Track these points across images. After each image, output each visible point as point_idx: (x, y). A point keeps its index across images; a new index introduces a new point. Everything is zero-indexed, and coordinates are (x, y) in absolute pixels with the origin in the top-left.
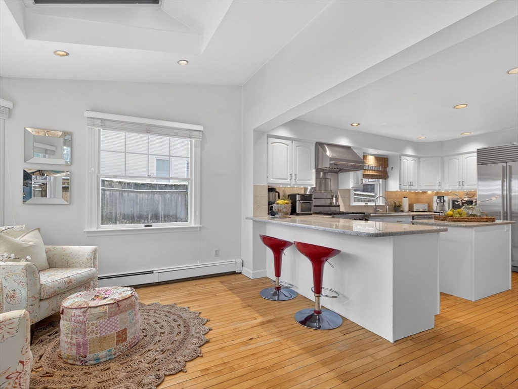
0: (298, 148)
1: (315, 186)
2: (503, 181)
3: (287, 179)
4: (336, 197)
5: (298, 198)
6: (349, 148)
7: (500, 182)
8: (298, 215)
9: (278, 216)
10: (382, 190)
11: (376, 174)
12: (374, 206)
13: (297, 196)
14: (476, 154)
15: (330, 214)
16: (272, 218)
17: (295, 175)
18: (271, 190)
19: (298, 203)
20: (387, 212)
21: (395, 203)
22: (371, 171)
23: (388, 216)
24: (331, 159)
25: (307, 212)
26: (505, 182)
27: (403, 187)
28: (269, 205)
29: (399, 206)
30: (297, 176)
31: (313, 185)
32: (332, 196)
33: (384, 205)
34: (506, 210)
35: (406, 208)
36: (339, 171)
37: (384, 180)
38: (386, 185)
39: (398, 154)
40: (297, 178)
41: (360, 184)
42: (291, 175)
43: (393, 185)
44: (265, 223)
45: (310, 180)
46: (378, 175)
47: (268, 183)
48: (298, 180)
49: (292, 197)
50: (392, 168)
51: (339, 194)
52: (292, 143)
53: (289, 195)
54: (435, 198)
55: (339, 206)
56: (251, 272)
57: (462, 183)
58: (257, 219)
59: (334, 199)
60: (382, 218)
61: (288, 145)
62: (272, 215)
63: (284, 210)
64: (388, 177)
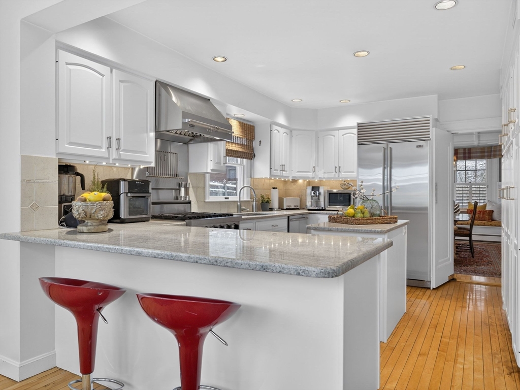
0: (122, 85)
1: (153, 165)
2: (384, 168)
3: (100, 147)
4: (185, 187)
5: (123, 187)
6: (207, 100)
7: (381, 170)
8: (123, 222)
9: (85, 229)
10: (247, 177)
11: (240, 149)
12: (238, 201)
13: (122, 183)
14: (355, 131)
15: (183, 219)
16: (68, 233)
17: (118, 140)
18: (65, 169)
19: (122, 197)
20: (253, 211)
21: (262, 197)
22: (234, 145)
23: (262, 218)
24: (185, 115)
25: (139, 215)
26: (386, 170)
27: (274, 173)
28: (60, 202)
29: (268, 202)
30: (122, 141)
31: (151, 163)
32: (180, 185)
33: (249, 200)
34: (386, 206)
35: (276, 204)
36: (191, 140)
37: (249, 161)
38: (251, 168)
39: (268, 120)
40: (122, 148)
41: (222, 164)
42: (109, 138)
43: (262, 170)
44: (50, 247)
45: (145, 153)
46: (242, 152)
47: (58, 154)
48: (124, 151)
49: (112, 186)
50: (260, 142)
51: (189, 181)
52: (112, 71)
53: (103, 183)
54: (309, 190)
55: (190, 203)
56: (17, 364)
57: (338, 169)
58: (30, 236)
59: (183, 190)
60: (255, 221)
61: (103, 75)
62: (68, 226)
63: (100, 215)
64: (254, 156)
